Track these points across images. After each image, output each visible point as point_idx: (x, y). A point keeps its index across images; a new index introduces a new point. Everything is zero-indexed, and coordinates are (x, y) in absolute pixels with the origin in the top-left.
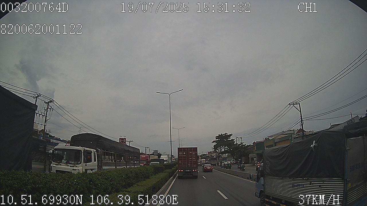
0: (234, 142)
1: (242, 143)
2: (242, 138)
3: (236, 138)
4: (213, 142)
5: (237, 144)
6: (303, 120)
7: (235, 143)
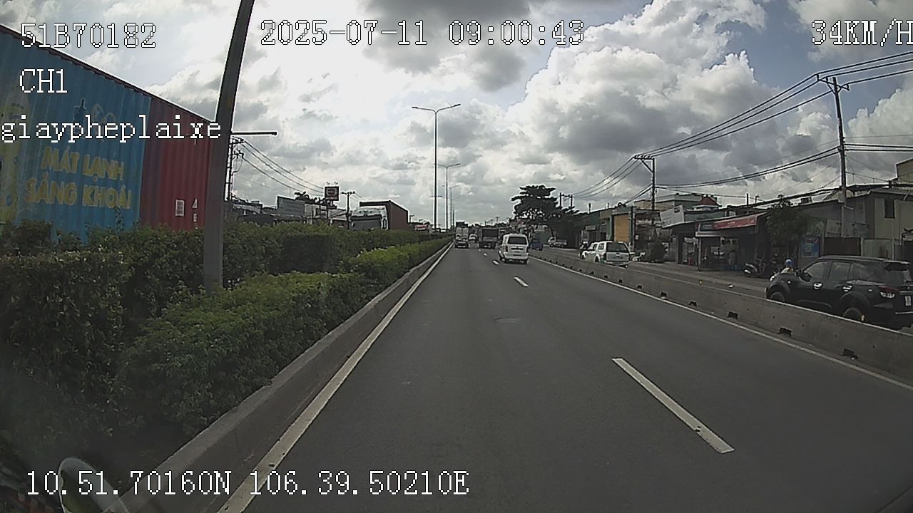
0: (557, 203)
1: (571, 208)
2: (571, 197)
3: (561, 196)
4: (513, 199)
5: (560, 207)
6: (656, 186)
7: (557, 206)
